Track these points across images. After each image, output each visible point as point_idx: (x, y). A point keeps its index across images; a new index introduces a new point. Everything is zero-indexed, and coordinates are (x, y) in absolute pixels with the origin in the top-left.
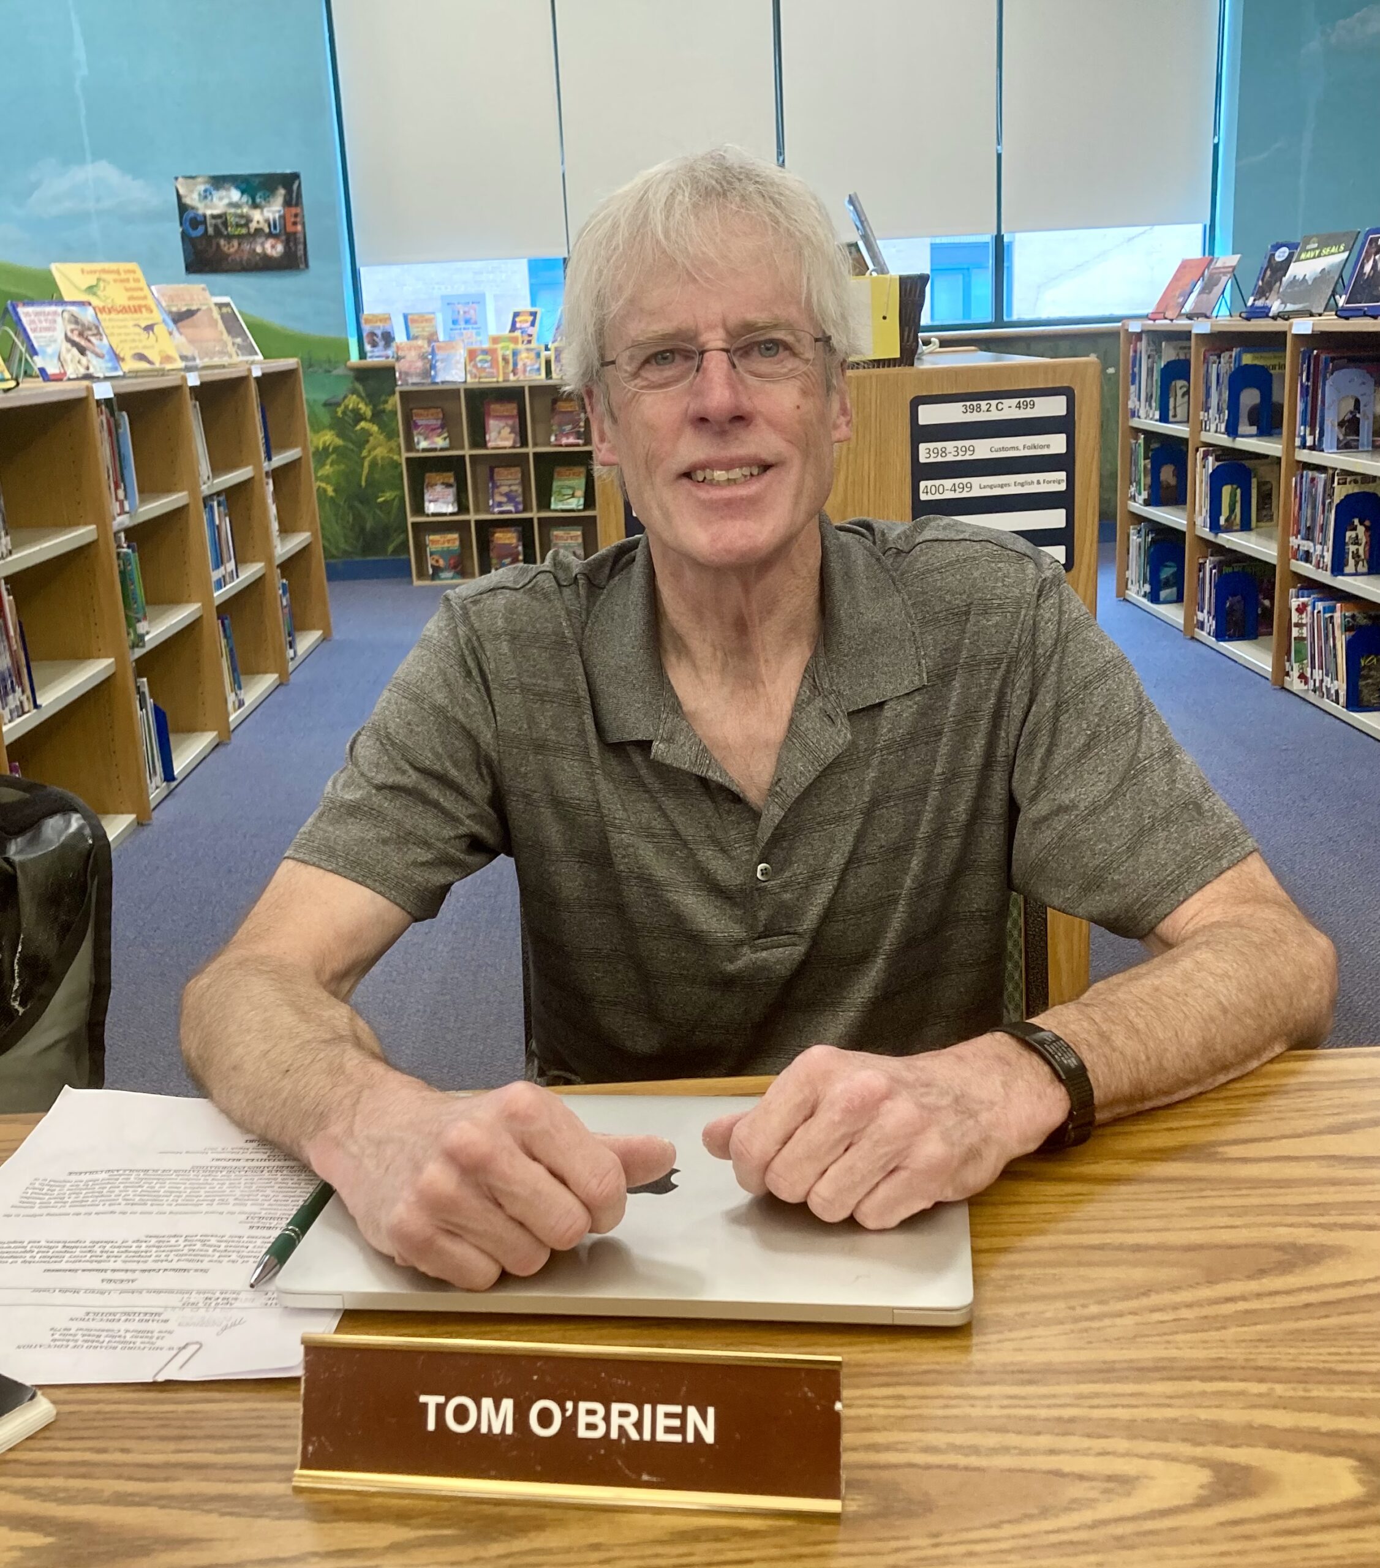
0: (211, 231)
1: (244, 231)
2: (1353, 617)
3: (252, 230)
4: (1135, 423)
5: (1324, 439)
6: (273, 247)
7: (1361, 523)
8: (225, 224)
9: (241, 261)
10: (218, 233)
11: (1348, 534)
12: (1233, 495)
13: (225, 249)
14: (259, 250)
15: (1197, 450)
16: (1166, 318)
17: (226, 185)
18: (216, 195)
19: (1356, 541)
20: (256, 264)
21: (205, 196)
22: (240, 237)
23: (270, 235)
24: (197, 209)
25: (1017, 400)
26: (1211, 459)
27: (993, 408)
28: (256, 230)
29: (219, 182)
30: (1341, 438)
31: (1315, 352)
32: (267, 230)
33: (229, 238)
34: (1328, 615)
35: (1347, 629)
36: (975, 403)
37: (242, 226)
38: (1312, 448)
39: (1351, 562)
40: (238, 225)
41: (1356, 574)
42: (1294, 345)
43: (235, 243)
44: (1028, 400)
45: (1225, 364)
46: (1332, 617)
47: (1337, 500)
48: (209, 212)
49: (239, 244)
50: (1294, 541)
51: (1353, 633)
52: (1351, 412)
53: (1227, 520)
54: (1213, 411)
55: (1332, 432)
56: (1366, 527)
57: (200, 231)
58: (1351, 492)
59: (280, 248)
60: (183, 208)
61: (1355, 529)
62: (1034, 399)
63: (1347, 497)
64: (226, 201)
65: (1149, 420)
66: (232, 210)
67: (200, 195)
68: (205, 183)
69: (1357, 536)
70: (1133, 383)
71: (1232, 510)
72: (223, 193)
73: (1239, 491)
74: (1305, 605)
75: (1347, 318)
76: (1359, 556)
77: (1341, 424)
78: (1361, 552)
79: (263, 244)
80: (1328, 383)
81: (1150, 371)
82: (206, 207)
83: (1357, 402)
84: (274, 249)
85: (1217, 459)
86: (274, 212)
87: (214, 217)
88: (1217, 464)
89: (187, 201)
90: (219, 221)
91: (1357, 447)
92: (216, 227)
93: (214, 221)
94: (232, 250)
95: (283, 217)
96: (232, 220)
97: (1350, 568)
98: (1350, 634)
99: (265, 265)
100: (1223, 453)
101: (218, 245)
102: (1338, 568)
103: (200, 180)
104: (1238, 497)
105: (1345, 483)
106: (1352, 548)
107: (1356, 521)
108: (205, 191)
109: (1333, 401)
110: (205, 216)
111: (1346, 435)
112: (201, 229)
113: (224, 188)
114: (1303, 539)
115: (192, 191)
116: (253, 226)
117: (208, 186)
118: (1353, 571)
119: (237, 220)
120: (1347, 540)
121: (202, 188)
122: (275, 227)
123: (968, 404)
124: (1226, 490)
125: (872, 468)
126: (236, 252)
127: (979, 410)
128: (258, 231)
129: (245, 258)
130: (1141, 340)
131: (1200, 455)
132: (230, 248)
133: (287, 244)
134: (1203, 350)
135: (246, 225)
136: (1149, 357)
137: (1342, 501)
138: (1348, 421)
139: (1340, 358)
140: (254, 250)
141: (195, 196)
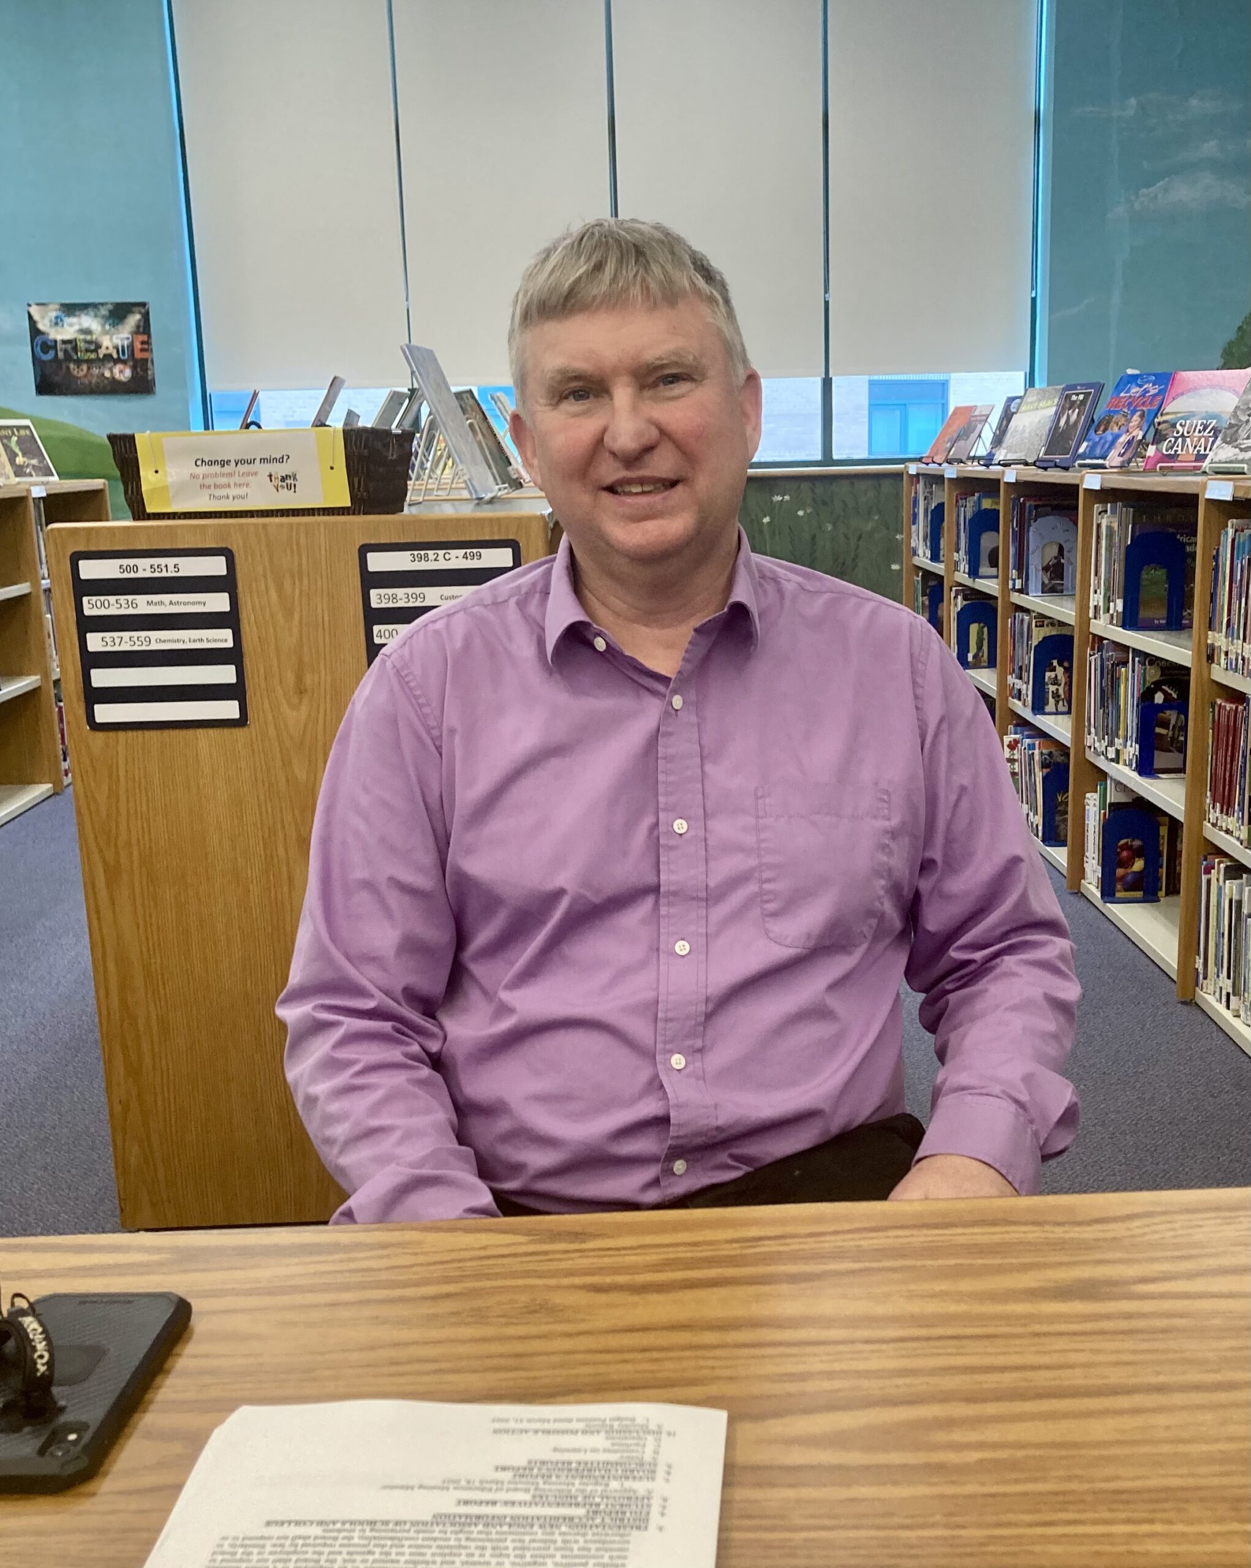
0: (61, 355)
1: (93, 356)
2: (1050, 754)
3: (101, 356)
4: (917, 561)
5: (1030, 582)
6: (121, 372)
7: (1060, 664)
8: (75, 349)
9: (90, 383)
10: (68, 357)
11: (1048, 674)
12: (980, 633)
13: (75, 373)
14: (107, 374)
15: (951, 590)
16: (934, 462)
17: (77, 313)
18: (68, 320)
19: (1055, 682)
20: (105, 387)
21: (57, 322)
22: (89, 362)
23: (118, 361)
24: (48, 334)
25: (464, 551)
26: (960, 597)
27: (441, 557)
28: (105, 355)
29: (71, 309)
30: (1047, 582)
31: (1022, 499)
32: (115, 356)
33: (79, 362)
34: (1030, 752)
35: (1044, 766)
36: (422, 552)
37: (92, 351)
38: (1020, 591)
39: (1051, 701)
40: (87, 350)
41: (1057, 713)
42: (1006, 491)
43: (85, 367)
44: (475, 551)
45: (969, 509)
46: (1033, 754)
47: (1035, 642)
48: (59, 338)
49: (89, 369)
50: (1011, 680)
51: (1048, 770)
52: (1056, 558)
53: (975, 657)
54: (962, 552)
55: (1036, 577)
56: (1065, 668)
57: (50, 355)
58: (1048, 634)
59: (128, 373)
60: (35, 331)
61: (1054, 669)
62: (480, 550)
63: (1044, 639)
64: (77, 327)
65: (923, 559)
66: (82, 337)
67: (51, 321)
68: (56, 310)
69: (1056, 676)
70: (914, 524)
71: (980, 647)
72: (73, 320)
73: (985, 630)
74: (1016, 742)
75: (1045, 469)
76: (1059, 696)
77: (1046, 569)
78: (1061, 692)
79: (111, 370)
80: (1031, 529)
81: (926, 511)
82: (57, 332)
83: (1061, 549)
84: (123, 373)
85: (965, 599)
86: (122, 339)
87: (64, 342)
88: (965, 603)
89: (41, 326)
90: (69, 347)
91: (1062, 591)
92: (66, 352)
93: (64, 346)
94: (81, 374)
95: (131, 346)
96: (82, 345)
97: (1051, 707)
98: (1046, 771)
99: (115, 389)
100: (970, 594)
101: (68, 368)
102: (1039, 707)
103: (51, 307)
104: (985, 635)
105: (1042, 626)
106: (1052, 688)
107: (1055, 663)
108: (57, 318)
109: (1037, 547)
110: (56, 341)
111: (1051, 579)
112: (52, 353)
113: (75, 316)
114: (1016, 678)
115: (43, 318)
116: (102, 352)
117: (59, 313)
118: (1054, 710)
119: (87, 346)
120: (1046, 680)
121: (53, 314)
122: (123, 354)
123: (416, 553)
124: (974, 628)
125: (326, 612)
126: (85, 376)
127: (427, 559)
128: (108, 357)
129: (94, 381)
130: (918, 482)
131: (953, 595)
132: (79, 372)
133: (134, 368)
134: (955, 494)
135: (96, 350)
136: (925, 499)
137: (1040, 643)
138: (1053, 565)
139: (1044, 506)
140: (103, 375)
141: (47, 321)
